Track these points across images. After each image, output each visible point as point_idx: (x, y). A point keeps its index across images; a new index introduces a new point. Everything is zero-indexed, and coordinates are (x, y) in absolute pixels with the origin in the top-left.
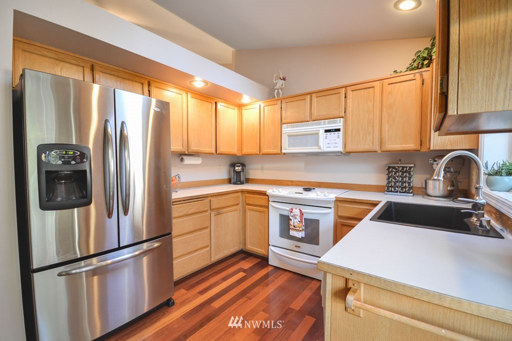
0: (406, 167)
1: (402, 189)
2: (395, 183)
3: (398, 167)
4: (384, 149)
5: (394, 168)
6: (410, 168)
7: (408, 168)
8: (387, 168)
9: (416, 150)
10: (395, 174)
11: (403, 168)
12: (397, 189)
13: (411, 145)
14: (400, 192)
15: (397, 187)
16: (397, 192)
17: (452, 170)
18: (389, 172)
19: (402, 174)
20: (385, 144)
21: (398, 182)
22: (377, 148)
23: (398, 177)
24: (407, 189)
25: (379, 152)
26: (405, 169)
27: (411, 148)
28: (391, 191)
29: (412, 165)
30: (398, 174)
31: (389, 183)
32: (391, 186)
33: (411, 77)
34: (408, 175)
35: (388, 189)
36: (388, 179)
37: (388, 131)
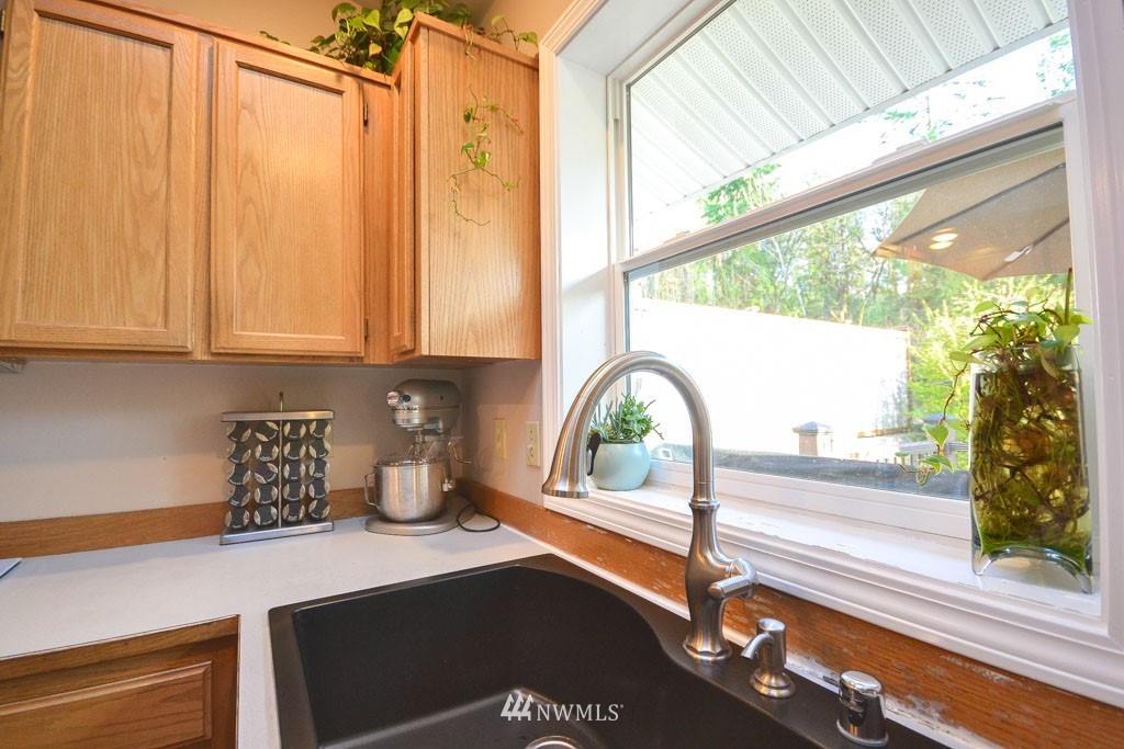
0: (308, 422)
1: (294, 511)
2: (266, 489)
3: (277, 422)
4: (223, 342)
5: (261, 426)
6: (322, 423)
7: (313, 427)
8: (230, 430)
9: (351, 359)
10: (267, 450)
11: (296, 424)
12: (274, 510)
13: (334, 338)
14: (286, 523)
15: (275, 504)
16: (274, 525)
17: (441, 425)
18: (241, 448)
19: (295, 451)
20: (229, 323)
21: (275, 483)
22: (193, 341)
23: (276, 462)
24: (314, 505)
25: (200, 355)
26: (303, 430)
27: (334, 348)
28: (253, 526)
29: (328, 415)
30: (276, 450)
31: (241, 491)
32: (253, 506)
33: (328, 78)
34: (313, 452)
35: (237, 518)
36: (238, 475)
37: (242, 263)
